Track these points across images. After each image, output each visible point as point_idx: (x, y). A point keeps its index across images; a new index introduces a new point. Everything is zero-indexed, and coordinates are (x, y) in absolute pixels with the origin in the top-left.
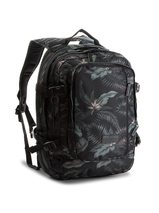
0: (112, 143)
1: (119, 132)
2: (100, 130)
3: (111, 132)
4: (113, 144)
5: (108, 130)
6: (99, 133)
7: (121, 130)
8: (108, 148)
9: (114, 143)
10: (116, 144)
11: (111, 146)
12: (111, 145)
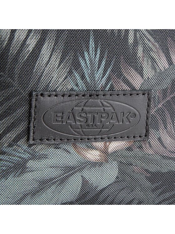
0: (100, 145)
1: (148, 72)
2: (13, 50)
3: (92, 75)
4: (105, 151)
5: (70, 57)
6: (11, 76)
7: (163, 63)
8: (69, 171)
9: (114, 146)
10: (129, 149)
11: (94, 164)
12: (93, 155)
